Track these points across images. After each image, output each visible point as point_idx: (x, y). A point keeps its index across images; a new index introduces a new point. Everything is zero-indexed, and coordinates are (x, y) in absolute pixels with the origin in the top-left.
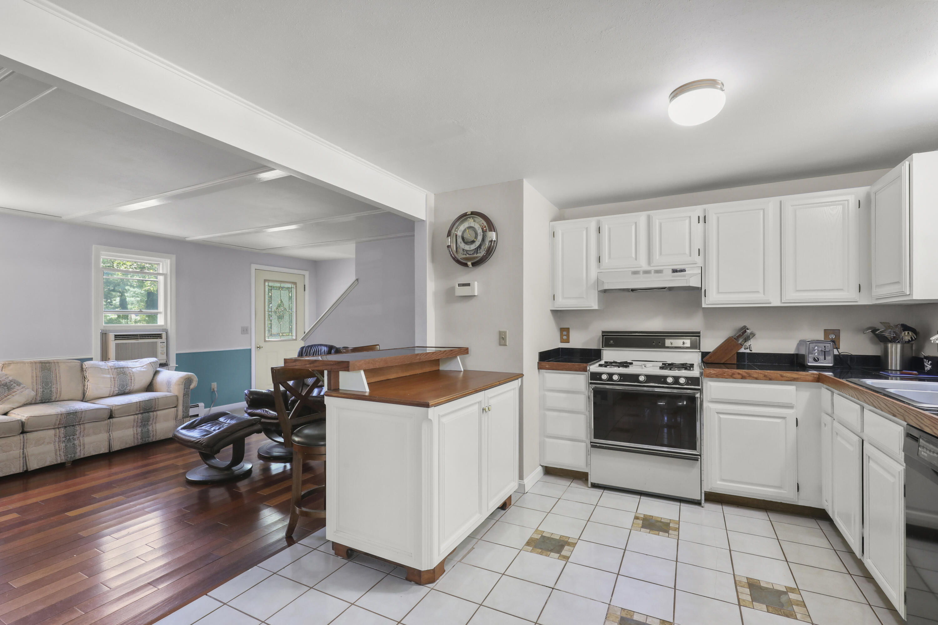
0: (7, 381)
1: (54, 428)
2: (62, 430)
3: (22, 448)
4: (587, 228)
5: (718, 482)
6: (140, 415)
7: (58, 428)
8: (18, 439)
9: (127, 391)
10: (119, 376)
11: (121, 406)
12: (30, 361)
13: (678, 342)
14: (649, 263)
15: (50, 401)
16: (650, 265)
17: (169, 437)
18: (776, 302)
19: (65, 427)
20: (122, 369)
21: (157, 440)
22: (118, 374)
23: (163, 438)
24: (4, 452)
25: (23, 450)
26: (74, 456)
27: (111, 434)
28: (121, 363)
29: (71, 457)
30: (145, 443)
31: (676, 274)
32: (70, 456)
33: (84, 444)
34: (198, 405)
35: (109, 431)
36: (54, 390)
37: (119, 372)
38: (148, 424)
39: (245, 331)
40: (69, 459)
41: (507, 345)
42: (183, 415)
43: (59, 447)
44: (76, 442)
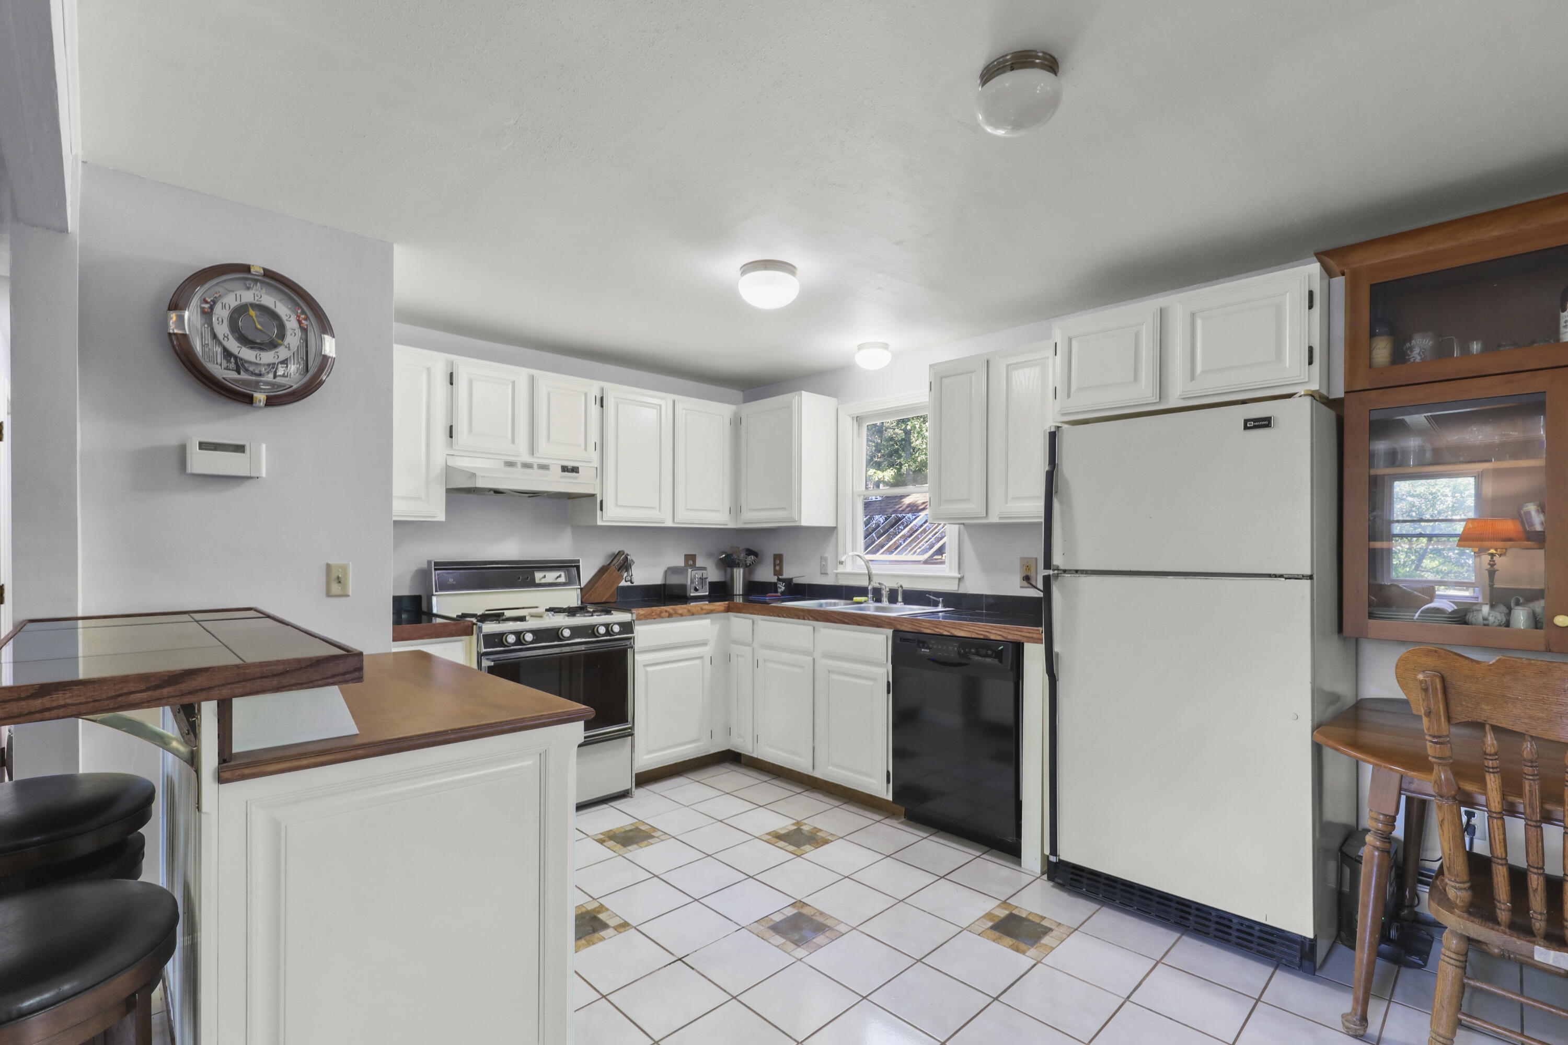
4: (429, 369)
5: (645, 757)
13: (551, 576)
14: (532, 452)
16: (533, 454)
18: (669, 523)
31: (566, 474)
41: (350, 594)
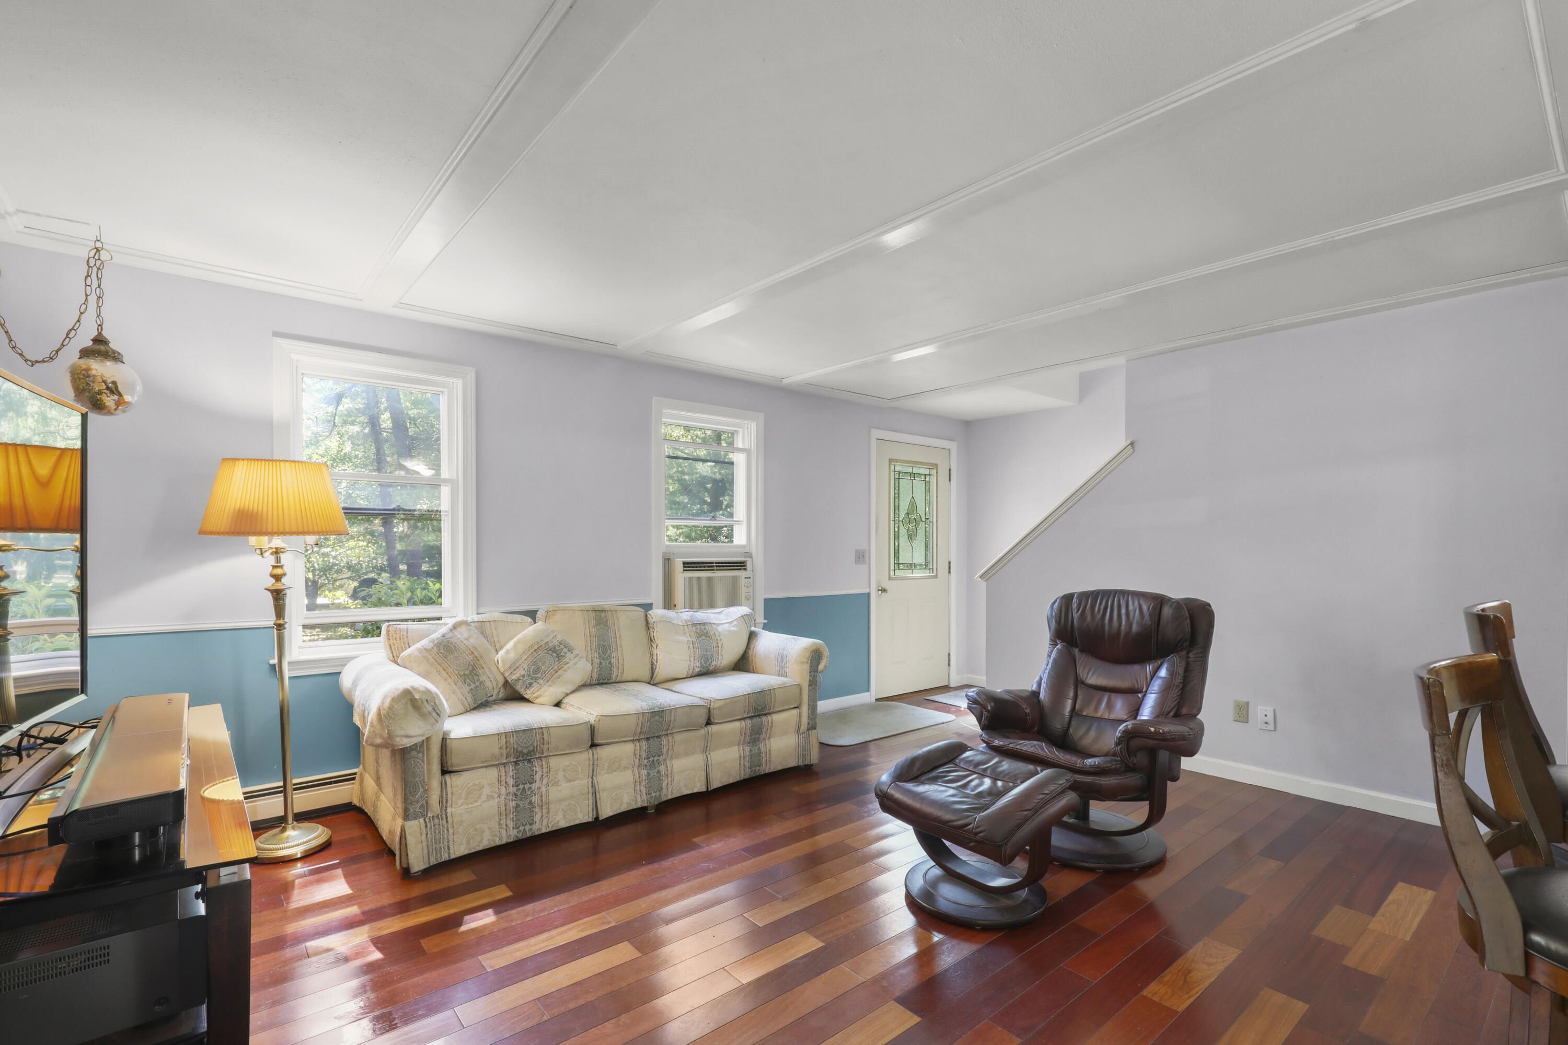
0: (556, 642)
1: (633, 741)
2: (644, 743)
3: (591, 774)
6: (749, 721)
7: (639, 740)
8: (584, 757)
9: (711, 668)
10: (700, 639)
11: (723, 702)
12: (579, 607)
15: (610, 681)
17: (788, 767)
19: (648, 739)
20: (702, 627)
21: (772, 770)
22: (699, 636)
23: (780, 768)
24: (567, 782)
25: (592, 778)
26: (660, 796)
27: (709, 756)
28: (699, 615)
29: (655, 796)
30: (754, 776)
32: (654, 794)
33: (672, 773)
35: (706, 750)
36: (614, 661)
37: (699, 631)
38: (759, 738)
39: (861, 557)
40: (652, 801)
42: (809, 723)
43: (639, 777)
44: (662, 768)
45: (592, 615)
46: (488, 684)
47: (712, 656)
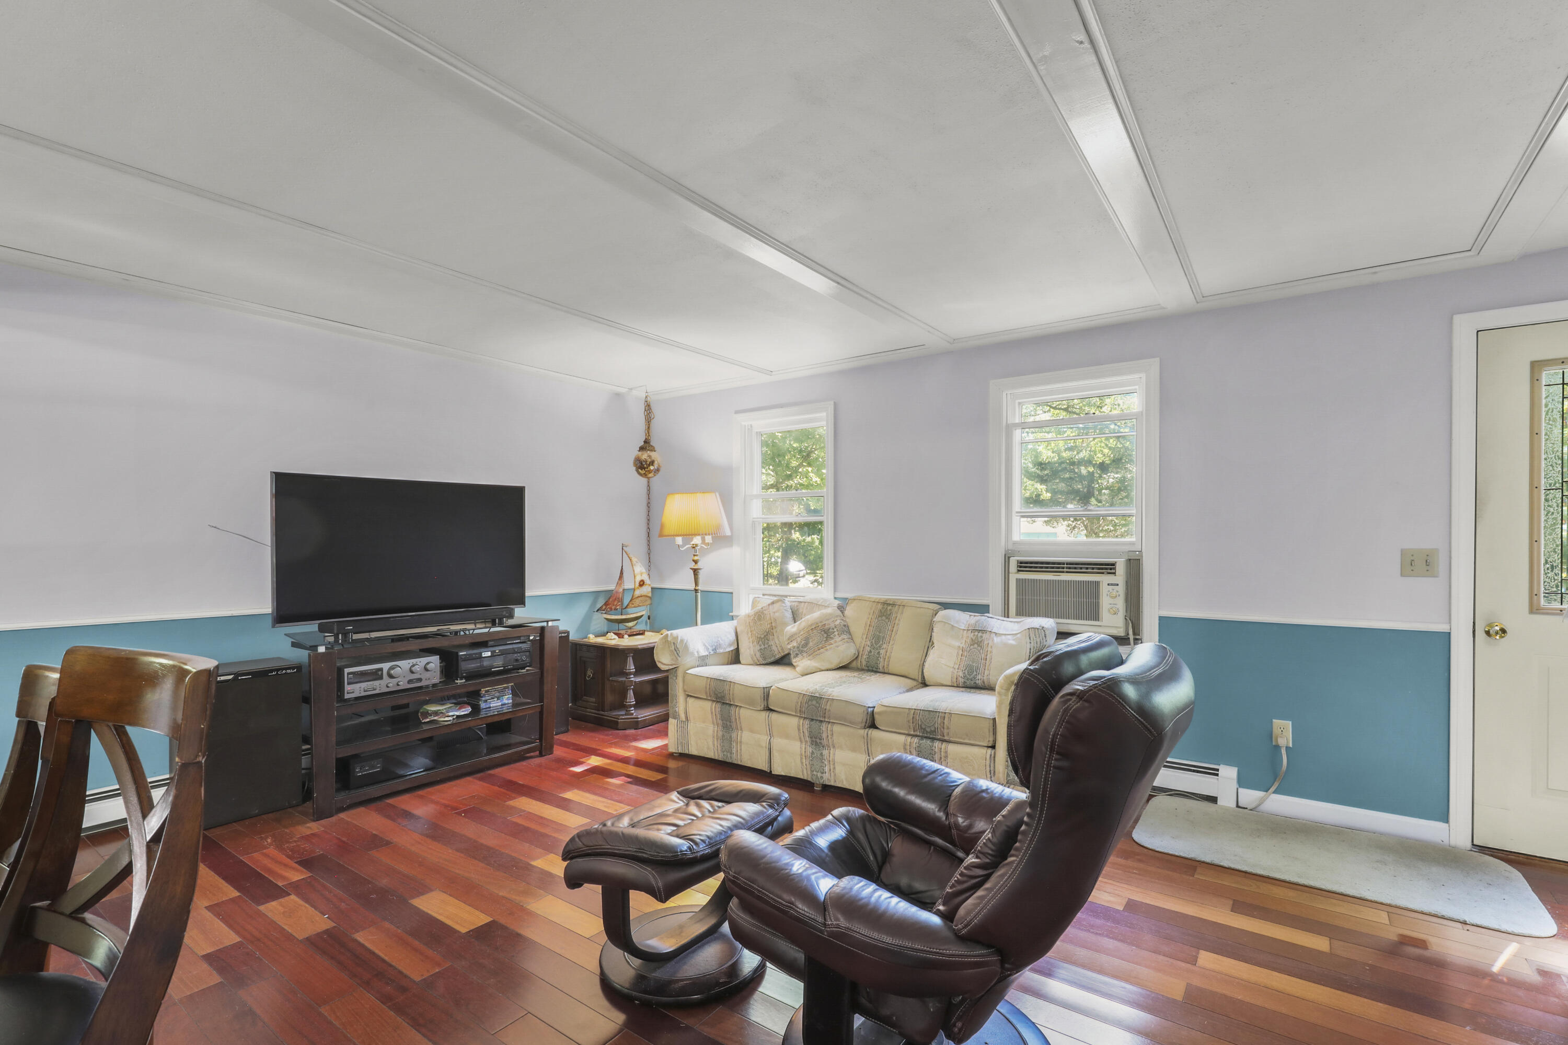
0: (832, 625)
1: (797, 716)
2: (806, 723)
3: (768, 733)
6: (916, 740)
7: (801, 717)
8: (763, 717)
9: (979, 682)
10: (972, 646)
11: (884, 709)
12: (875, 599)
15: (877, 670)
19: (809, 719)
20: (981, 636)
22: (973, 643)
25: (769, 737)
26: (822, 777)
32: (816, 773)
33: (834, 761)
34: (1218, 770)
35: (867, 752)
36: (882, 652)
37: (975, 638)
39: (1419, 564)
40: (815, 779)
43: (805, 752)
44: (825, 752)
45: (880, 606)
46: (774, 648)
47: (978, 668)
